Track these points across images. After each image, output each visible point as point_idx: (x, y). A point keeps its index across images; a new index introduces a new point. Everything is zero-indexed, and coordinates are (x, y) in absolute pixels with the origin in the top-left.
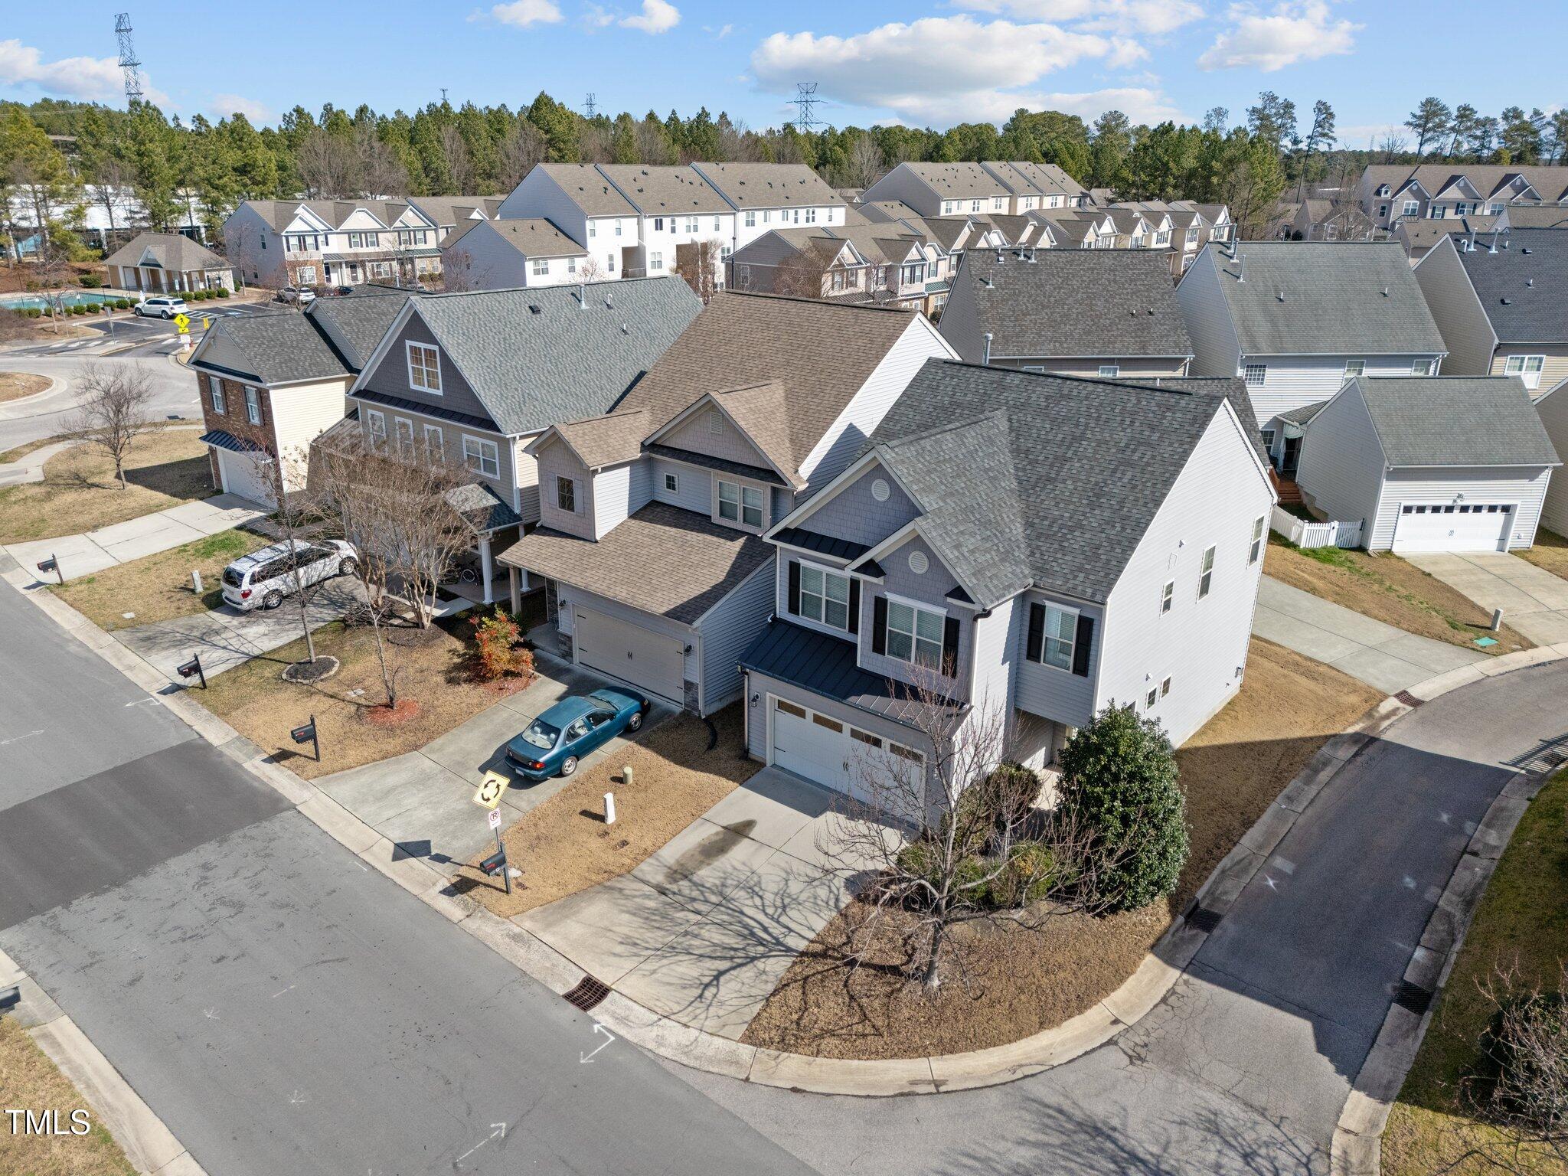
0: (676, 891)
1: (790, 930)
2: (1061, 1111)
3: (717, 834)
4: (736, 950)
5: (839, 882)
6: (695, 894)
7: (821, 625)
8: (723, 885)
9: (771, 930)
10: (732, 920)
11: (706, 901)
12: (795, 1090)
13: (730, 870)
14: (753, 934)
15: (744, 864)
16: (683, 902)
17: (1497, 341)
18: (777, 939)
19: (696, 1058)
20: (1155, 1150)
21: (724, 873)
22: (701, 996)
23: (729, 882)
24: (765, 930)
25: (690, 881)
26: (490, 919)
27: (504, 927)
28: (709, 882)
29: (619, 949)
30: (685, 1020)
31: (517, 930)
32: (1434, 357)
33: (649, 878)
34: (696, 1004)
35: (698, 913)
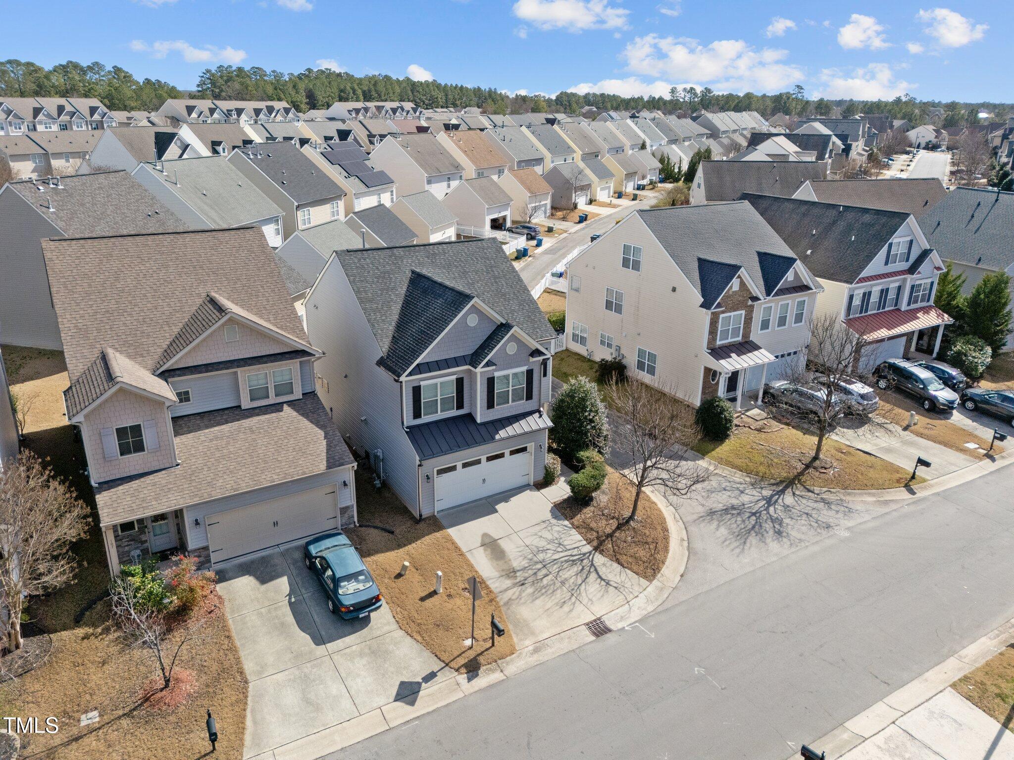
0: (523, 579)
1: (578, 547)
2: (701, 517)
3: (485, 550)
4: (583, 569)
5: (554, 521)
6: (530, 572)
7: (440, 415)
8: (531, 560)
9: (574, 554)
10: (559, 564)
11: (539, 570)
12: (682, 576)
13: (520, 554)
14: (573, 561)
15: (518, 547)
16: (535, 579)
17: (296, 204)
18: (581, 554)
19: (657, 599)
20: (721, 505)
21: (521, 556)
22: (616, 588)
23: (530, 556)
24: (572, 556)
25: (518, 571)
26: (512, 660)
27: (524, 654)
28: (525, 563)
29: (566, 608)
30: (632, 596)
31: (531, 648)
32: (278, 216)
33: (504, 586)
34: (621, 590)
35: (546, 575)
